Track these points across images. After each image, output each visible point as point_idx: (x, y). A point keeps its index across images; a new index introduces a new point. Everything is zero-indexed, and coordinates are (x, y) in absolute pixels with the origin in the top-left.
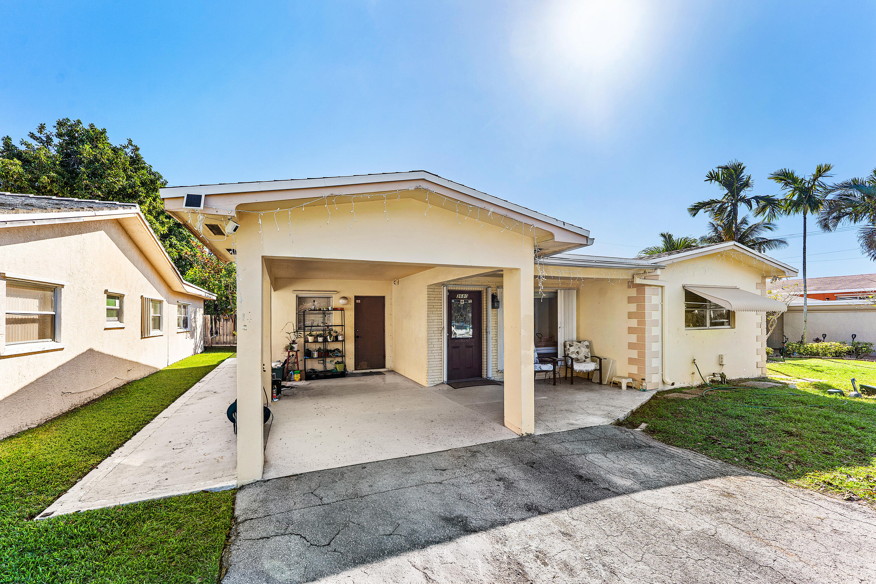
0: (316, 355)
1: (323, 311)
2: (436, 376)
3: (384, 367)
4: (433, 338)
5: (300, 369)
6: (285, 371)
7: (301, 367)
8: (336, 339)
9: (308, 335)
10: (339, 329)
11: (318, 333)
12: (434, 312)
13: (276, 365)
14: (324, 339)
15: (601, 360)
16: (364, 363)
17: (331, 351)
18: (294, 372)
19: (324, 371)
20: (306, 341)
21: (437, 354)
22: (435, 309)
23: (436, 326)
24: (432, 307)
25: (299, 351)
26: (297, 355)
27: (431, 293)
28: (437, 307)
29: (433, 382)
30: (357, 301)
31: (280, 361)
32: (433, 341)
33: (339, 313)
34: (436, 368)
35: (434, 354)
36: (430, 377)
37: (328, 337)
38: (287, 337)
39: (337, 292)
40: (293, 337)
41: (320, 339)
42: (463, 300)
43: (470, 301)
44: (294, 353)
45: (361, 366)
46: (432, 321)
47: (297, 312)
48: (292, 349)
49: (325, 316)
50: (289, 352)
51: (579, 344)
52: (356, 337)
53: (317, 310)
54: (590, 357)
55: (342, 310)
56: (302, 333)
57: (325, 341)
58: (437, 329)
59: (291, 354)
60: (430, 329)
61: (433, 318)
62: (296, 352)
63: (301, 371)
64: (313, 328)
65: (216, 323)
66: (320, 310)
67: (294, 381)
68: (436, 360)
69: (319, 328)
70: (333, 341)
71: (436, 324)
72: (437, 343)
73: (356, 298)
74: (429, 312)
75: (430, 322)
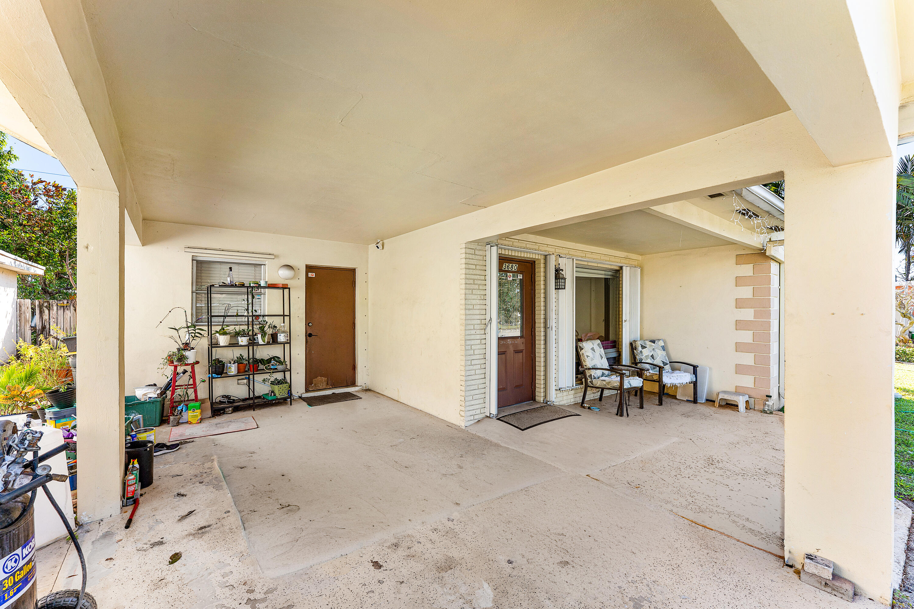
0: (233, 369)
1: (248, 287)
2: (478, 406)
3: (353, 383)
4: (473, 337)
5: (199, 397)
6: (167, 403)
7: (203, 393)
8: (274, 339)
9: (217, 332)
10: (277, 322)
11: (238, 328)
12: (474, 292)
13: (145, 395)
14: (250, 339)
15: (695, 368)
16: (321, 380)
17: (262, 361)
18: (187, 405)
19: (249, 399)
20: (213, 345)
21: (479, 367)
22: (477, 287)
23: (478, 317)
24: (472, 282)
25: (197, 363)
26: (193, 371)
27: (471, 256)
28: (479, 282)
29: (472, 418)
30: (310, 275)
31: (155, 385)
32: (473, 342)
33: (278, 293)
34: (477, 392)
35: (475, 367)
36: (468, 408)
37: (259, 336)
38: (171, 337)
39: (276, 256)
40: (185, 337)
41: (243, 341)
42: (511, 274)
43: (520, 277)
44: (189, 368)
45: (315, 385)
46: (471, 307)
47: (194, 289)
48: (182, 359)
49: (253, 297)
50: (176, 367)
51: (653, 344)
52: (309, 335)
53: (236, 286)
54: (669, 363)
55: (284, 287)
56: (206, 328)
57: (253, 343)
58: (479, 322)
59: (180, 369)
60: (469, 322)
61: (474, 302)
62: (193, 365)
63: (203, 401)
64: (227, 319)
65: (41, 312)
66: (243, 285)
67: (187, 422)
68: (477, 377)
69: (239, 319)
70: (268, 343)
71: (478, 312)
72: (479, 347)
73: (309, 268)
74: (467, 291)
75: (469, 309)
